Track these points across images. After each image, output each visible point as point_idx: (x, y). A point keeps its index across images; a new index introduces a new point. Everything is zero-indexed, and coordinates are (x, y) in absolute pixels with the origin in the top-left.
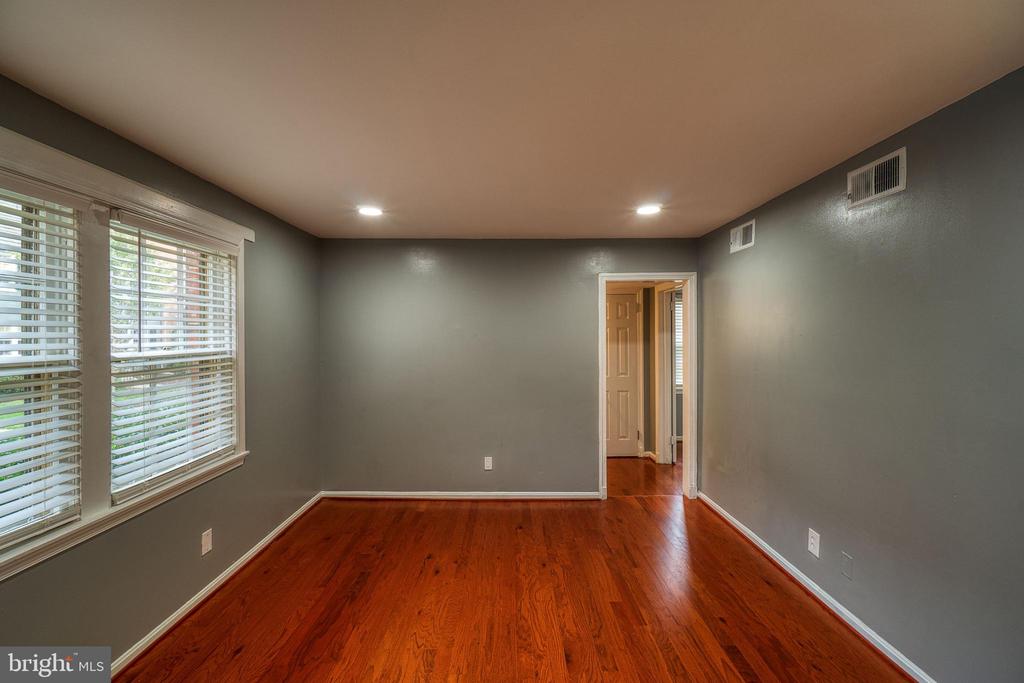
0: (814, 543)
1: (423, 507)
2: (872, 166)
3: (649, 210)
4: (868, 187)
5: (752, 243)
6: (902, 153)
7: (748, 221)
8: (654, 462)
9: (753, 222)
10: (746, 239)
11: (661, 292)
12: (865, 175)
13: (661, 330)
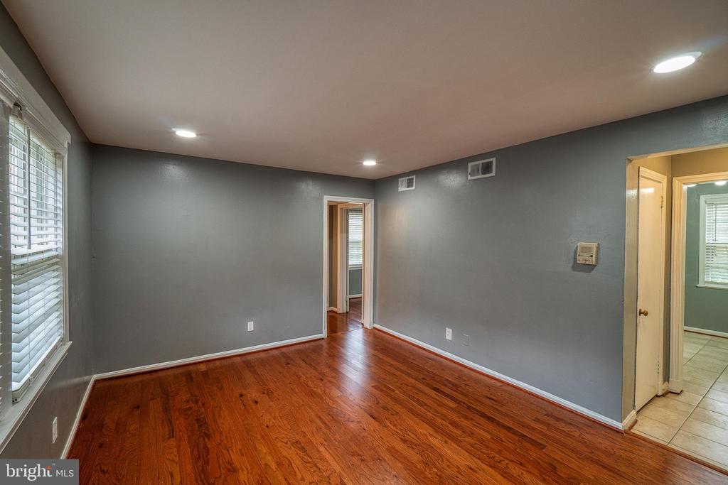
0: (449, 334)
1: (203, 367)
2: (481, 162)
3: (370, 163)
4: (478, 171)
5: (414, 188)
6: (494, 160)
7: (413, 175)
8: (336, 313)
9: (414, 177)
10: (410, 184)
11: (342, 209)
12: (477, 165)
13: (342, 232)
